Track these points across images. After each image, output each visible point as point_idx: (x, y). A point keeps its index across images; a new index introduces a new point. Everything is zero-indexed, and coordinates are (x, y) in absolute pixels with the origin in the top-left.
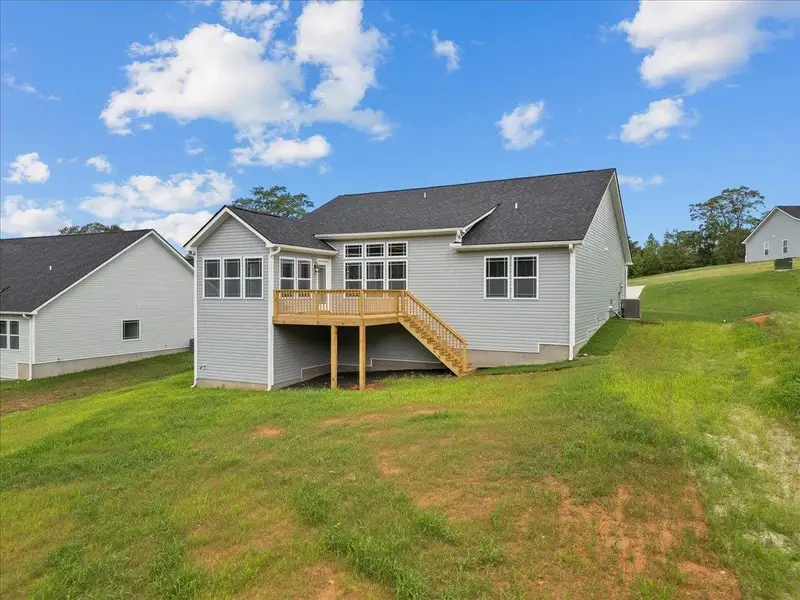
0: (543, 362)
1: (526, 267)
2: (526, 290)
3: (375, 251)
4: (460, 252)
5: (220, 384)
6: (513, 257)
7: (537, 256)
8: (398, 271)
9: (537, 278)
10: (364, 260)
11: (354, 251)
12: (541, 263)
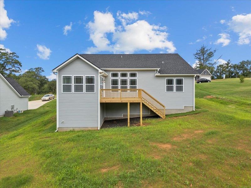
0: (185, 112)
1: (180, 82)
2: (180, 89)
3: (124, 75)
4: (157, 76)
5: (71, 129)
6: (175, 78)
7: (183, 78)
8: (133, 82)
9: (183, 85)
10: (119, 78)
11: (115, 75)
12: (185, 81)
